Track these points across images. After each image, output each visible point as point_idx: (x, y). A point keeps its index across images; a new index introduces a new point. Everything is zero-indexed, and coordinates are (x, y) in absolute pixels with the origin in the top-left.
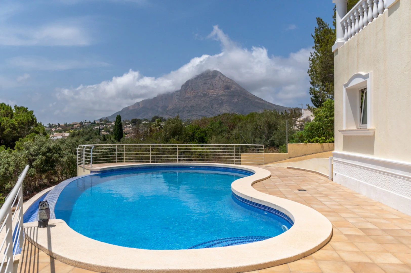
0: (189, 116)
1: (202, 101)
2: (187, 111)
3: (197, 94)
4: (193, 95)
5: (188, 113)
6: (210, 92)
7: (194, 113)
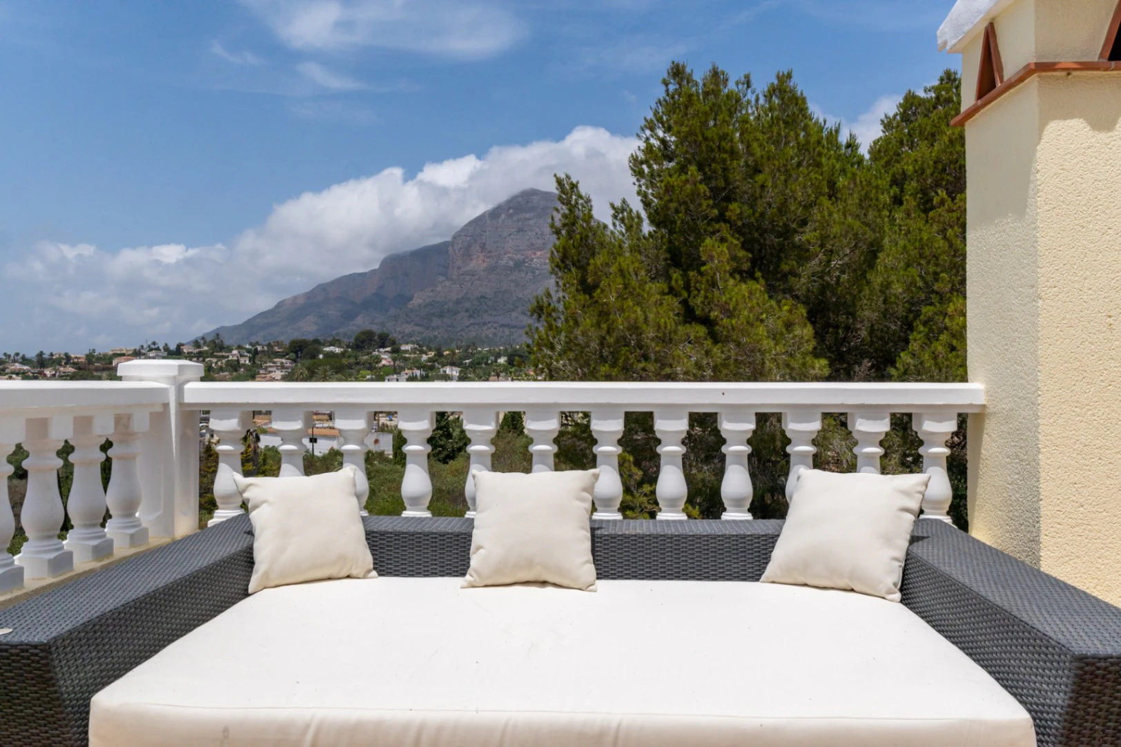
0: (471, 328)
1: (512, 281)
2: (467, 310)
3: (497, 262)
4: (485, 265)
5: (470, 316)
6: (533, 256)
7: (487, 318)
